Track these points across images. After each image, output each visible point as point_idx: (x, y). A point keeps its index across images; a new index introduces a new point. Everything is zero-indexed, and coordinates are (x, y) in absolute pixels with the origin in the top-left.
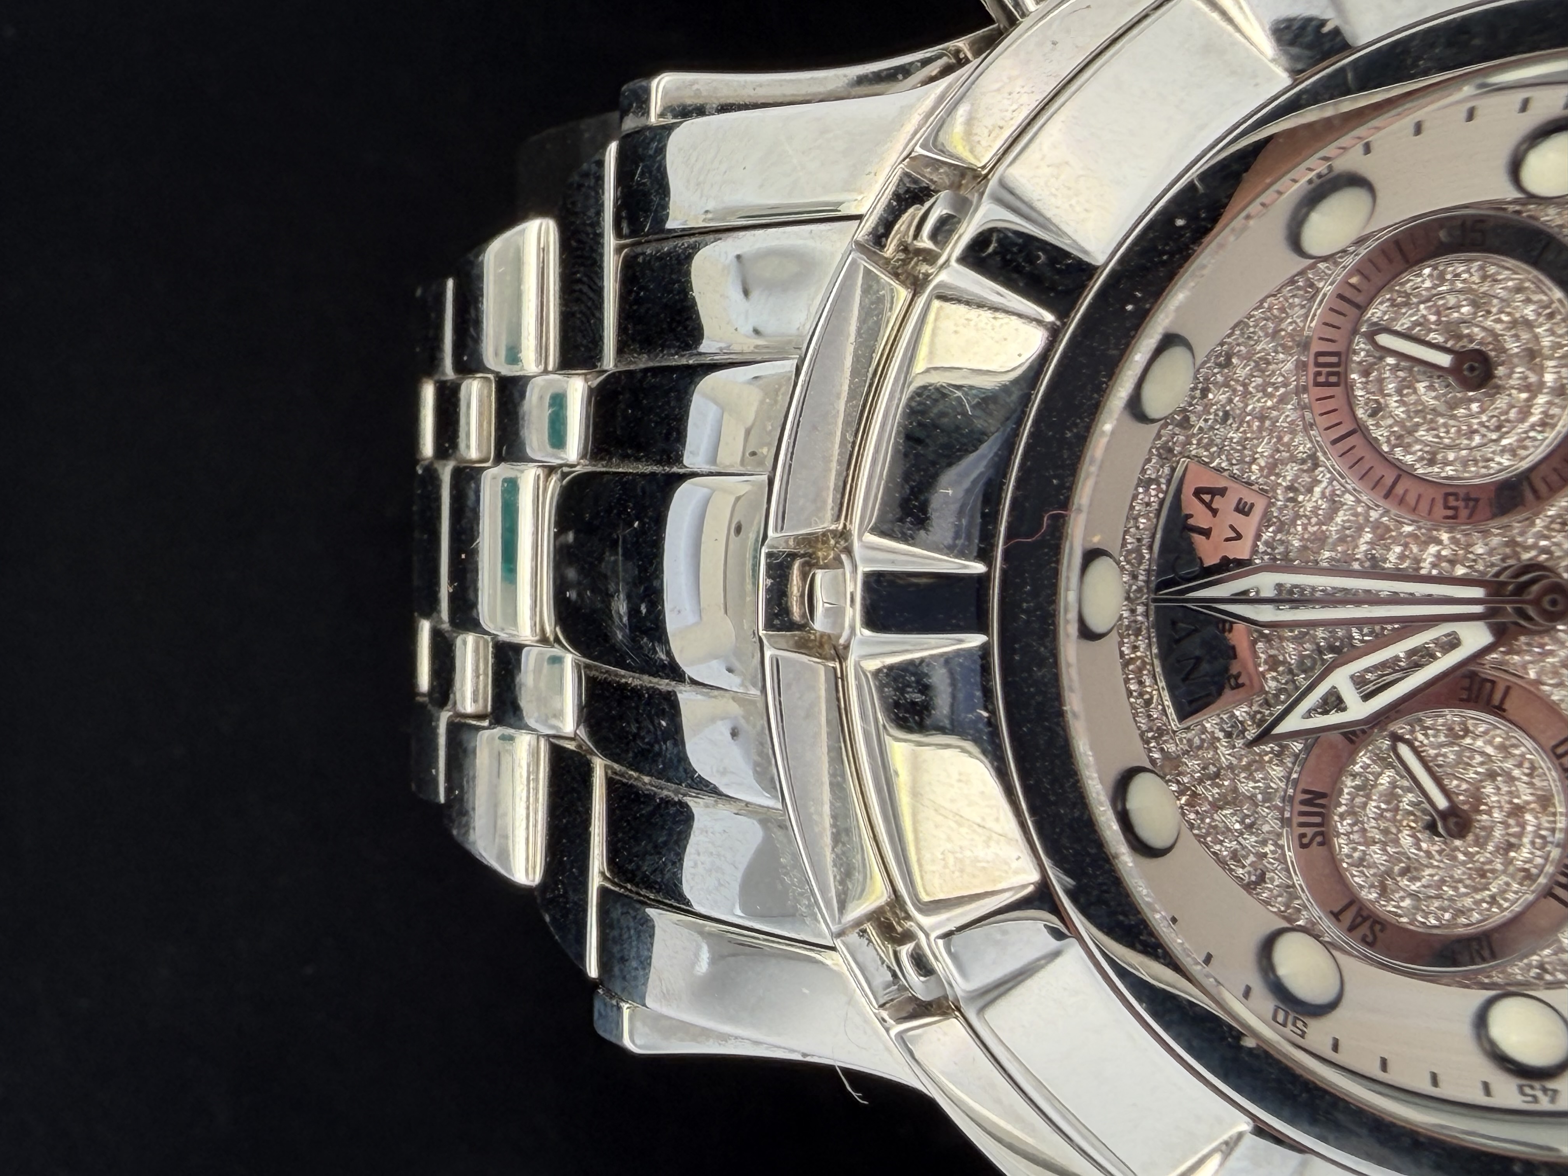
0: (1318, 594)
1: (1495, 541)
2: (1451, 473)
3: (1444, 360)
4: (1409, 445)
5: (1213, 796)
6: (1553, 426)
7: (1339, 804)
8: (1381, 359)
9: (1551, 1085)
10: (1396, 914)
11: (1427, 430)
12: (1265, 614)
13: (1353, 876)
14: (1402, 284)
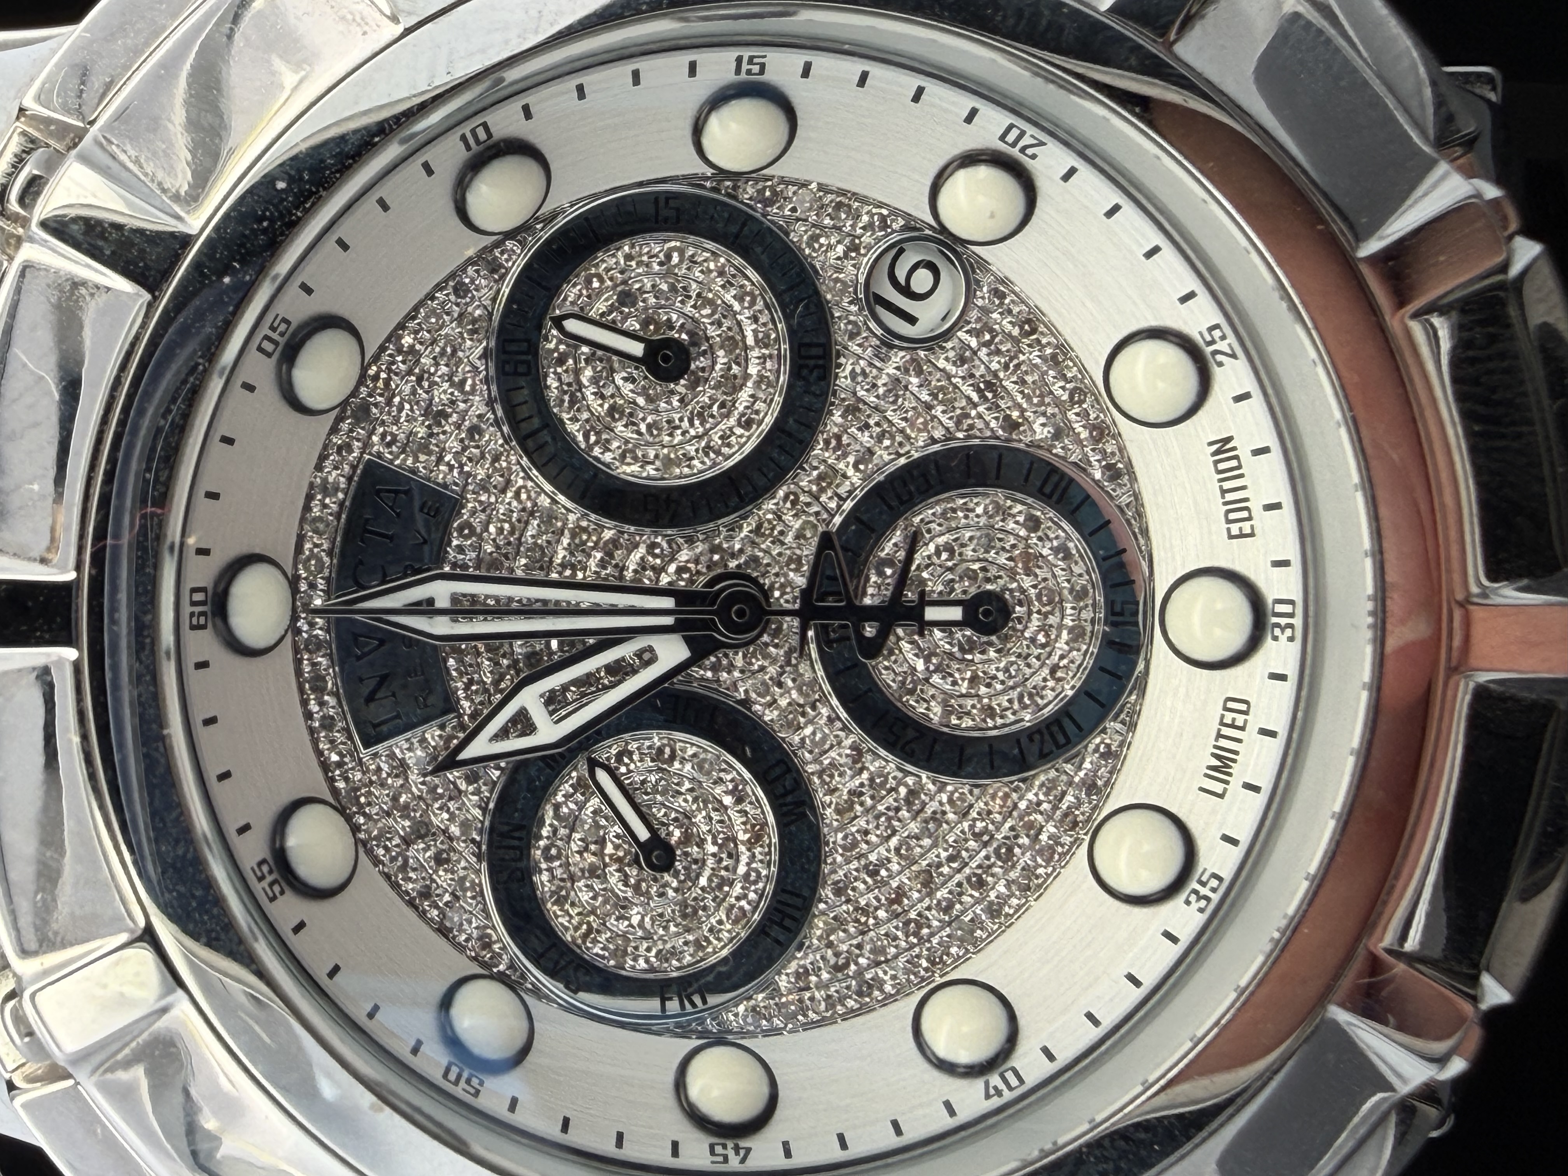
0: (515, 605)
1: (700, 547)
2: (652, 472)
3: (637, 349)
4: (608, 441)
5: (403, 828)
6: (760, 423)
7: (540, 837)
8: (577, 348)
9: (744, 1143)
10: (603, 957)
11: (626, 426)
12: (441, 626)
13: (557, 917)
14: (597, 266)
